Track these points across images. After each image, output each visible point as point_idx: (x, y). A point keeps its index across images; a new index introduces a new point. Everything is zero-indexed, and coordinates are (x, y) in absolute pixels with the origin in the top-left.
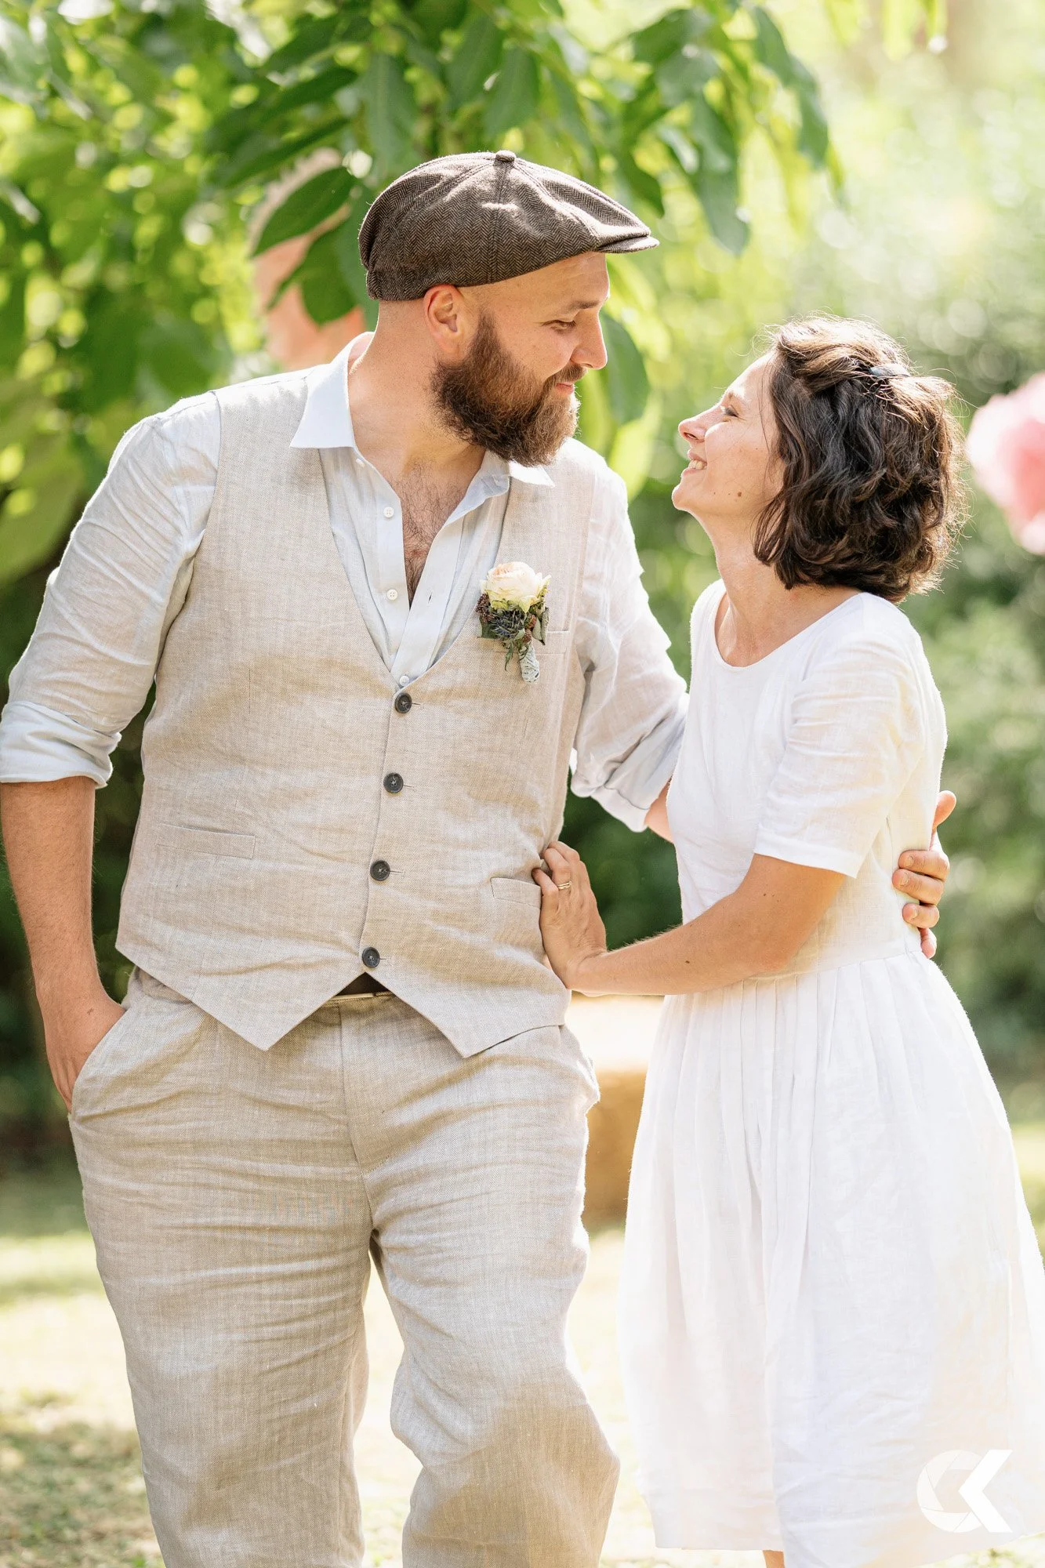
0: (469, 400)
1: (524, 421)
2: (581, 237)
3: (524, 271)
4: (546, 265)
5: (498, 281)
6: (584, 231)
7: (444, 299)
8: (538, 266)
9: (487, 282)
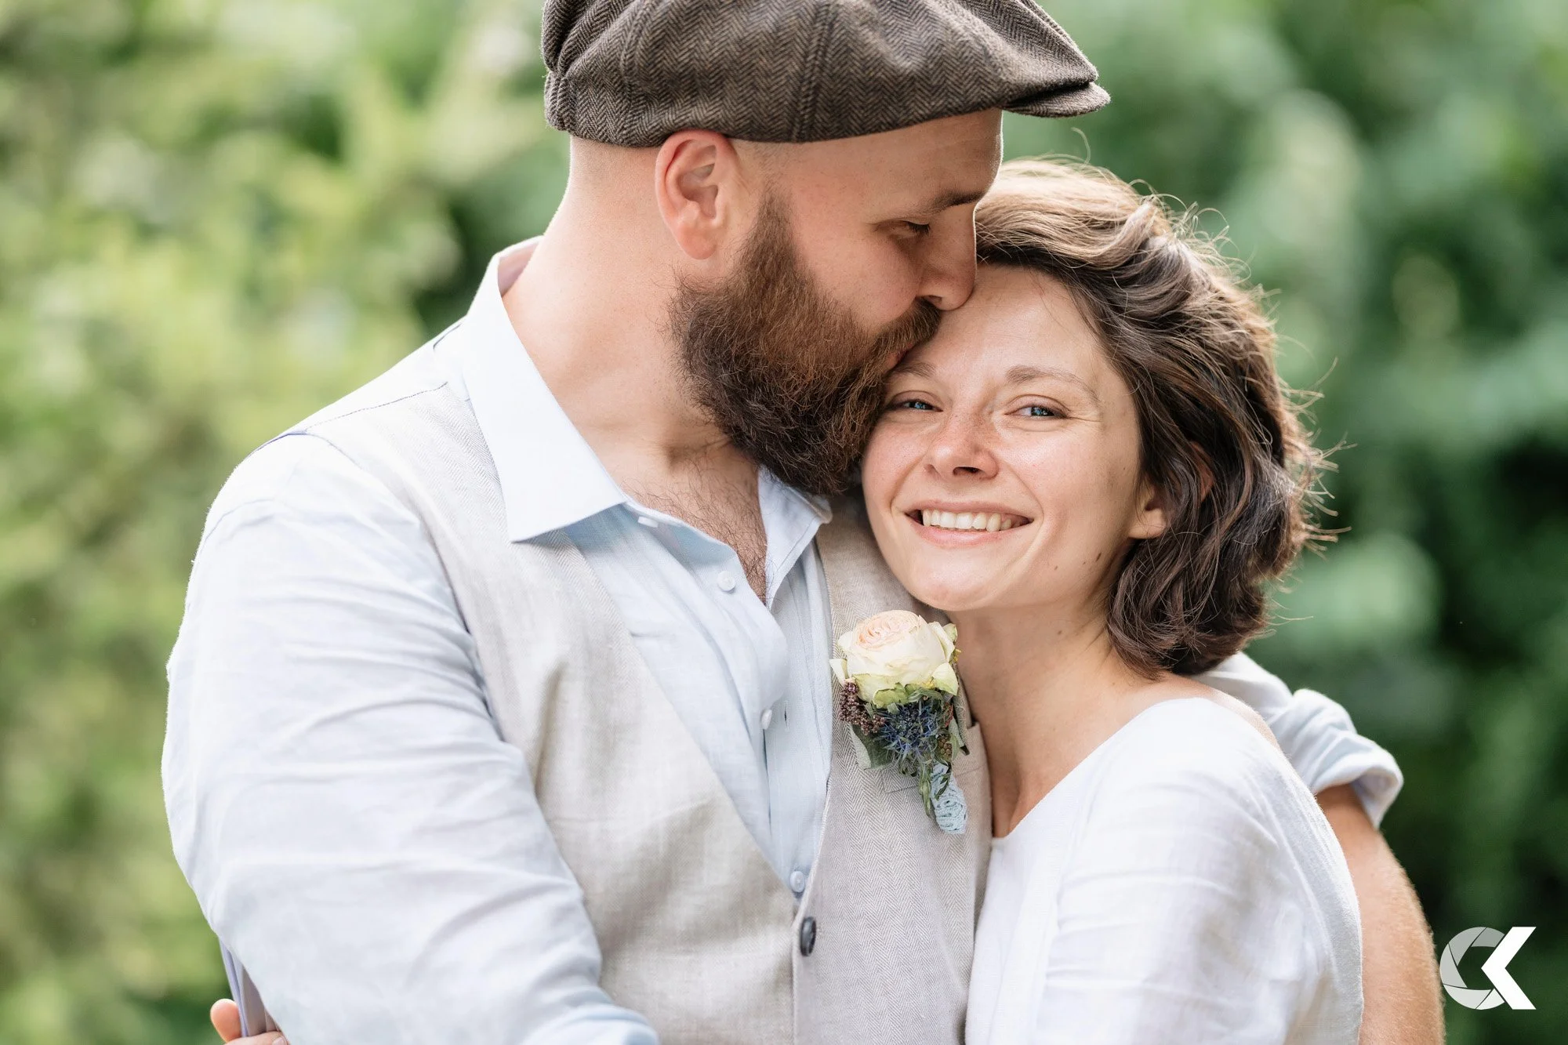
0: (737, 357)
1: (827, 403)
2: (980, 80)
3: (863, 130)
4: (908, 124)
5: (810, 140)
6: (988, 69)
7: (699, 156)
8: (894, 125)
9: (788, 140)
